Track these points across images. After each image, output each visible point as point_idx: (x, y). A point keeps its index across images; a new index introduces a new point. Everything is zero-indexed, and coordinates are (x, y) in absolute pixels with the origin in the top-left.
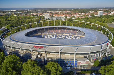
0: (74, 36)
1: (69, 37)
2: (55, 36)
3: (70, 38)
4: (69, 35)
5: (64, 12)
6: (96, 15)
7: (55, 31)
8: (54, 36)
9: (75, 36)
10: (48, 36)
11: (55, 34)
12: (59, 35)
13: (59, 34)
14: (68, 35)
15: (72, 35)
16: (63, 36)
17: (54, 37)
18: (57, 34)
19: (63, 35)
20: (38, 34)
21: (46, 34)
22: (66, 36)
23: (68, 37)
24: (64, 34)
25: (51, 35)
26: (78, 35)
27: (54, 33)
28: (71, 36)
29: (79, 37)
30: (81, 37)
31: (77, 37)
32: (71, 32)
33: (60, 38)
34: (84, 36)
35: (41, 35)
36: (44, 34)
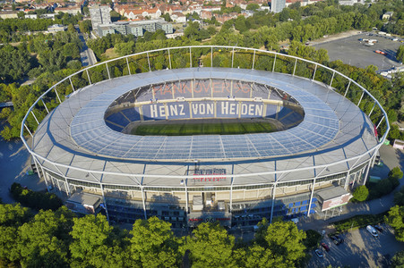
0: (244, 102)
1: (231, 109)
2: (182, 106)
3: (235, 111)
4: (227, 99)
6: (263, 8)
7: (175, 90)
8: (179, 109)
9: (248, 103)
10: (161, 111)
11: (181, 99)
12: (194, 102)
13: (194, 99)
14: (225, 101)
15: (237, 99)
16: (208, 105)
17: (181, 114)
18: (187, 99)
19: (210, 102)
20: (122, 106)
21: (150, 102)
22: (219, 104)
23: (227, 108)
24: (212, 99)
25: (169, 104)
26: (258, 99)
27: (176, 96)
28: (236, 102)
29: (261, 103)
30: (269, 104)
31: (257, 106)
32: (229, 88)
33: (204, 113)
34: (277, 101)
35: (133, 108)
36: (141, 103)
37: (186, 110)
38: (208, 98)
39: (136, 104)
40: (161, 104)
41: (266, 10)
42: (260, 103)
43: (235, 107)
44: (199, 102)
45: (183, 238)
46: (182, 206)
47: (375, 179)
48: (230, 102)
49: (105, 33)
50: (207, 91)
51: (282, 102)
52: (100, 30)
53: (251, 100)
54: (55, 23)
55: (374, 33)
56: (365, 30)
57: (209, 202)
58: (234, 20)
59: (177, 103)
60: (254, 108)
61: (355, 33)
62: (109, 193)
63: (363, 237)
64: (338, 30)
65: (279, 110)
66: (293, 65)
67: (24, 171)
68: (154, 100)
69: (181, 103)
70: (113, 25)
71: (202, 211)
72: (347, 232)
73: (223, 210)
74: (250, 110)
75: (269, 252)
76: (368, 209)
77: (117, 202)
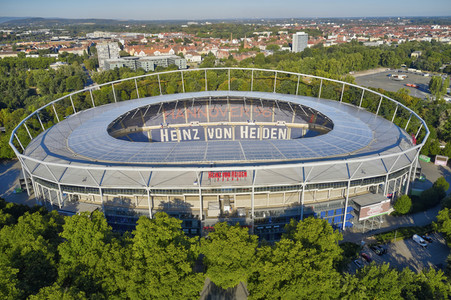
0: (265, 126)
1: (252, 133)
2: (196, 130)
3: (256, 135)
4: (246, 123)
5: (160, 36)
6: (284, 49)
7: (189, 114)
8: (193, 134)
9: (270, 127)
10: (172, 136)
11: (195, 124)
12: (210, 127)
13: (209, 124)
14: (244, 126)
15: (257, 123)
16: (225, 130)
17: (195, 138)
18: (202, 124)
19: (228, 127)
20: (128, 130)
21: (160, 126)
22: (237, 128)
23: (246, 132)
24: (230, 123)
25: (181, 129)
26: (281, 123)
27: (190, 120)
28: (257, 126)
29: (285, 127)
30: (293, 129)
31: (280, 130)
32: (249, 113)
33: (221, 137)
34: (302, 125)
35: (141, 132)
36: (150, 127)
37: (201, 135)
38: (225, 123)
39: (144, 128)
40: (173, 129)
41: (287, 50)
42: (283, 128)
43: (256, 131)
44: (215, 127)
45: (197, 237)
46: (195, 214)
47: (417, 191)
48: (250, 127)
49: (112, 67)
50: (224, 115)
51: (307, 126)
52: (107, 64)
53: (274, 124)
54: (59, 60)
55: (403, 70)
56: (393, 67)
57: (227, 208)
58: (253, 59)
59: (191, 128)
60: (277, 132)
61: (383, 70)
62: (109, 202)
63: (409, 247)
64: (365, 67)
65: (304, 132)
66: (318, 87)
67: (12, 189)
68: (165, 124)
69: (195, 127)
70: (122, 60)
71: (219, 217)
72: (389, 242)
73: (243, 216)
74: (273, 133)
75: (299, 245)
76: (412, 221)
77: (118, 212)
